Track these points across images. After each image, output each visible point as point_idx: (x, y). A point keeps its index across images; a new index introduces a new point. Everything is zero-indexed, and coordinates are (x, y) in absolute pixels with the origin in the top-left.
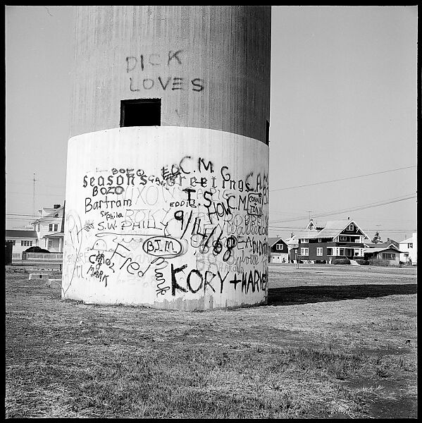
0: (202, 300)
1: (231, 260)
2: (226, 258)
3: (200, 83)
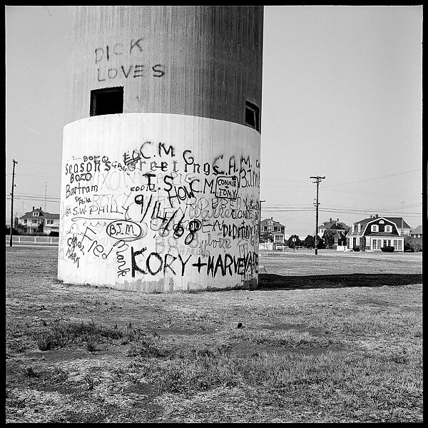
0: (162, 282)
1: (194, 243)
2: (188, 241)
3: (161, 69)
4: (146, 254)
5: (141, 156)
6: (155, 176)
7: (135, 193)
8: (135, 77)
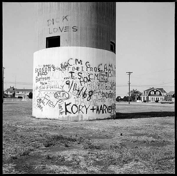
0: (78, 117)
1: (91, 100)
3: (76, 28)
4: (71, 105)
7: (66, 80)
8: (65, 31)
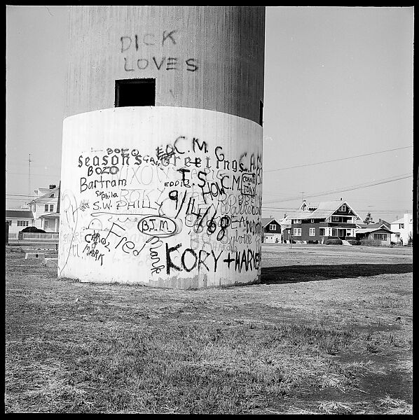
0: (196, 278)
1: (225, 239)
2: (220, 237)
3: (194, 63)
4: (181, 250)
5: (175, 151)
6: (189, 171)
7: (169, 189)
